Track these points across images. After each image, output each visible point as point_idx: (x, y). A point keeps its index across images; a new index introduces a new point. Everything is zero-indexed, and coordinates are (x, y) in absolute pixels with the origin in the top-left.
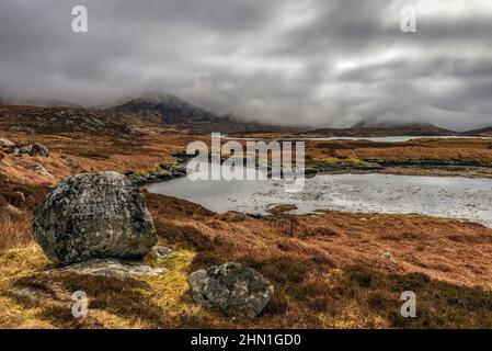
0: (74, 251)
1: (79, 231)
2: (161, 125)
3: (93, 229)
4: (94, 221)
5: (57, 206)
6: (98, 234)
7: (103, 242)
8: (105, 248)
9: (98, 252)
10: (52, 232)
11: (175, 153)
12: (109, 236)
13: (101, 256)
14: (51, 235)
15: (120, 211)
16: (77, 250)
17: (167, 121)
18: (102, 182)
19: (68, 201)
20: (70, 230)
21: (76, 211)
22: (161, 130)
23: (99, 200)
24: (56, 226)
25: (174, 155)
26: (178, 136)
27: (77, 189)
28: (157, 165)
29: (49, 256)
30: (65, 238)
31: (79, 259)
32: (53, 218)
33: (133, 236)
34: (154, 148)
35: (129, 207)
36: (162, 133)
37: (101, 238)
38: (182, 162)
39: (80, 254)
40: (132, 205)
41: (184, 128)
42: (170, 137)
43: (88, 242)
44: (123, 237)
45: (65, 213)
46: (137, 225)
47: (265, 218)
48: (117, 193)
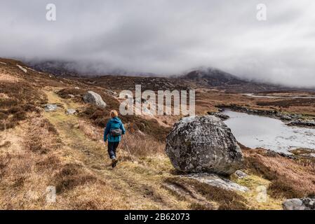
0: (191, 165)
1: (196, 153)
2: (208, 87)
3: (203, 153)
4: (205, 148)
5: (181, 135)
6: (207, 157)
7: (210, 162)
8: (211, 166)
9: (206, 168)
10: (178, 151)
11: (217, 105)
12: (214, 159)
13: (208, 171)
14: (177, 153)
15: (220, 143)
16: (194, 165)
17: (211, 85)
18: (207, 122)
19: (187, 133)
20: (189, 151)
21: (193, 139)
22: (207, 90)
23: (207, 134)
24: (180, 148)
25: (216, 106)
26: (219, 94)
27: (192, 125)
28: (206, 112)
29: (174, 166)
30: (186, 156)
31: (194, 171)
32: (178, 142)
33: (230, 161)
34: (203, 101)
35: (226, 141)
36: (208, 92)
37: (209, 160)
38: (221, 111)
39: (195, 167)
40: (228, 139)
41: (223, 89)
42: (214, 94)
43: (201, 161)
44: (223, 161)
45: (186, 140)
46: (232, 153)
47: (289, 157)
48: (218, 130)
